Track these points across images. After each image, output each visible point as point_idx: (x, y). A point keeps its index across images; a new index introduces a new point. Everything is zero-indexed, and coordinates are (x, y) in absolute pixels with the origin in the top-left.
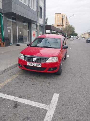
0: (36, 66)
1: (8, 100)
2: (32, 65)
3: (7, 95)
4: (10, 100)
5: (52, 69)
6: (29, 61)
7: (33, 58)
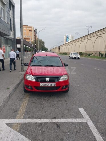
0: (50, 86)
1: (45, 123)
2: (46, 86)
3: (39, 120)
4: (47, 123)
6: (42, 82)
7: (46, 78)
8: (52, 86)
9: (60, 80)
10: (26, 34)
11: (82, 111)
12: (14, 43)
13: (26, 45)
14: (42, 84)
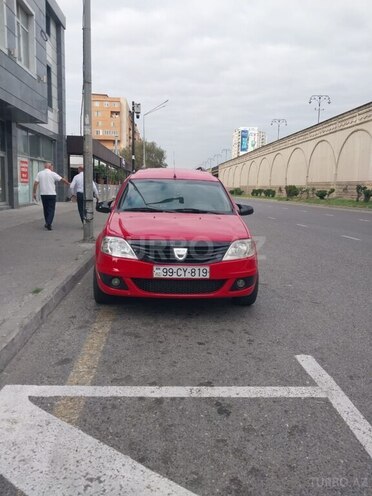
0: (188, 276)
1: (173, 399)
2: (175, 276)
3: (153, 388)
4: (183, 398)
5: (241, 283)
6: (161, 262)
8: (197, 276)
9: (227, 257)
10: (100, 123)
11: (308, 362)
12: (60, 149)
13: (100, 159)
14: (162, 268)
